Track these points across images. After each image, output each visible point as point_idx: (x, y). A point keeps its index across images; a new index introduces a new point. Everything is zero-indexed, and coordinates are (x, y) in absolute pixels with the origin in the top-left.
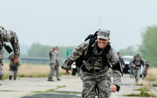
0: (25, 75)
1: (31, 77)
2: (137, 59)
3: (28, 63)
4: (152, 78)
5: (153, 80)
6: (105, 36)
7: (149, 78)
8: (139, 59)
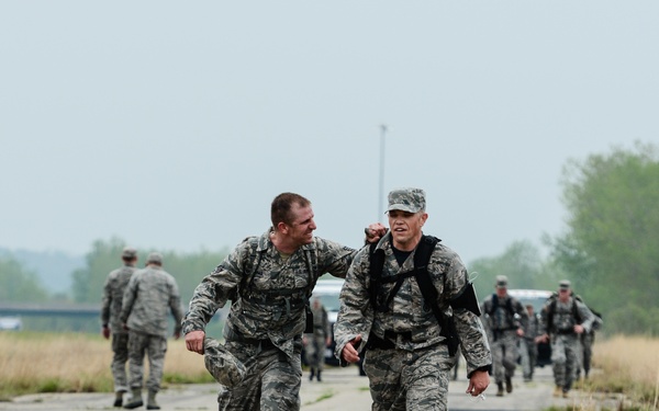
0: (62, 385)
1: (90, 389)
2: (559, 305)
3: (77, 328)
4: (616, 381)
5: (620, 390)
6: (406, 203)
7: (599, 383)
8: (568, 307)
